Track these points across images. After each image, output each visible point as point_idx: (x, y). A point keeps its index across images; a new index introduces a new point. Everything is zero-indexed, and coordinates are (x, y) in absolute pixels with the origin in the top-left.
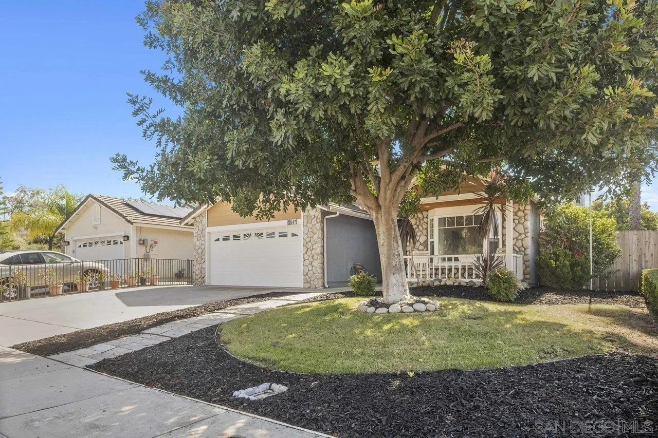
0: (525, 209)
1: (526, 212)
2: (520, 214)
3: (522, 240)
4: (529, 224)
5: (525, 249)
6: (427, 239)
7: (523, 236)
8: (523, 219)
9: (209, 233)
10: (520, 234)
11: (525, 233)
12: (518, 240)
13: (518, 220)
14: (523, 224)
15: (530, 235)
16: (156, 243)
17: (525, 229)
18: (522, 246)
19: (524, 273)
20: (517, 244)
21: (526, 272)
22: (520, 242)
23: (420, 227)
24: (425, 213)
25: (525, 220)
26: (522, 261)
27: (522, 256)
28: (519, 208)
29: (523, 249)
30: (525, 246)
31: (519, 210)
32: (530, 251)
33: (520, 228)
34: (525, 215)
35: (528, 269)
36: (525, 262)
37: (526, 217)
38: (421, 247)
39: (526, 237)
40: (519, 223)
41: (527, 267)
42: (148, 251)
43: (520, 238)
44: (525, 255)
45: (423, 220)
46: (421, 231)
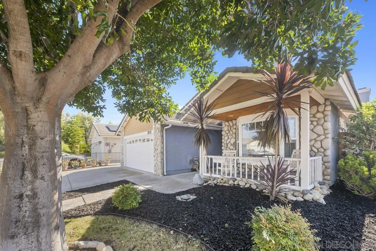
0: (325, 110)
1: (326, 113)
2: (320, 115)
3: (321, 141)
4: (329, 125)
5: (325, 150)
6: (236, 141)
7: (323, 137)
8: (323, 120)
9: (126, 140)
10: (319, 135)
11: (325, 134)
12: (317, 141)
13: (317, 121)
14: (322, 125)
15: (330, 136)
16: (115, 144)
17: (325, 130)
18: (322, 147)
19: (323, 173)
20: (316, 145)
21: (325, 173)
22: (319, 143)
23: (231, 132)
24: (234, 122)
25: (325, 121)
26: (321, 162)
27: (321, 157)
28: (318, 110)
29: (323, 150)
30: (324, 147)
31: (318, 111)
32: (330, 153)
33: (319, 129)
34: (325, 116)
35: (329, 171)
36: (324, 163)
37: (326, 118)
38: (232, 147)
39: (326, 138)
40: (318, 124)
41: (326, 168)
42: (111, 148)
43: (318, 139)
44: (325, 156)
45: (233, 126)
46: (232, 135)
